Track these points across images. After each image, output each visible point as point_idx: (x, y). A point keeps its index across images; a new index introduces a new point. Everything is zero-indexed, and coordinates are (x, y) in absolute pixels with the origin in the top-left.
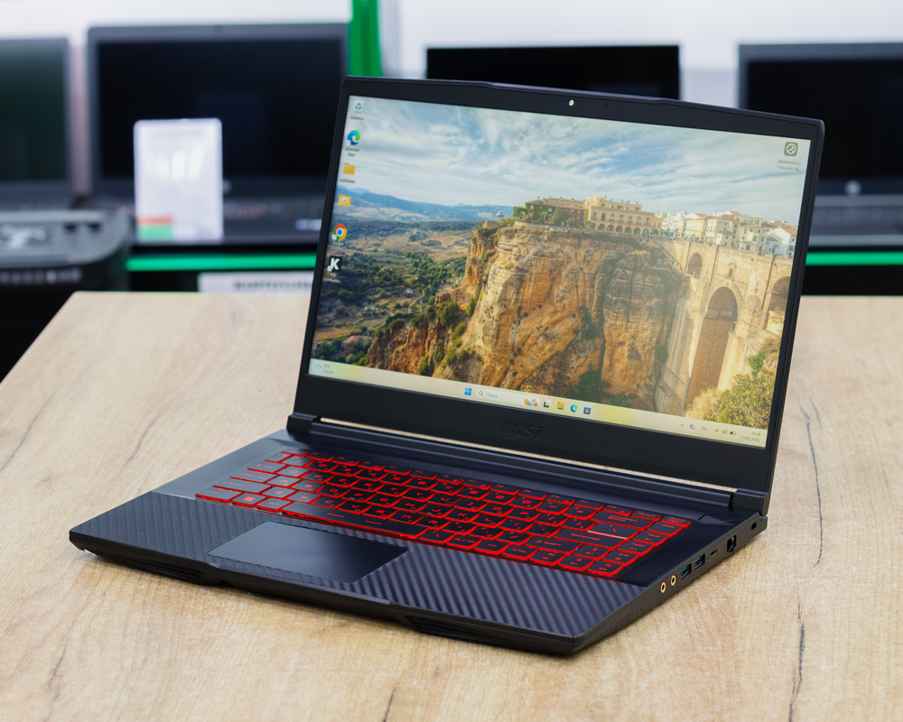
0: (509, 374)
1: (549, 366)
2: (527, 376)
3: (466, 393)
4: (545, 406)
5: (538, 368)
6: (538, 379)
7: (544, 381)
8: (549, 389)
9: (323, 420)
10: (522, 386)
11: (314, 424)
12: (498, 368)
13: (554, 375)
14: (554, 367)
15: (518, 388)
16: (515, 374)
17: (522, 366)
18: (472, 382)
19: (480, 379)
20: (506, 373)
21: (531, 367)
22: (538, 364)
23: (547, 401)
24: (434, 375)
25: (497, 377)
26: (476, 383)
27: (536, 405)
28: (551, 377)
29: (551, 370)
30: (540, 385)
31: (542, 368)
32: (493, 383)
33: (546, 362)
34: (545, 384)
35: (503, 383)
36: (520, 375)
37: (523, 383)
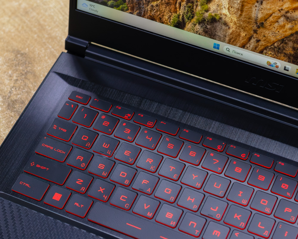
0: (253, 41)
1: (290, 40)
2: (269, 45)
3: (214, 47)
4: (285, 69)
5: (279, 40)
6: (279, 49)
7: (284, 51)
8: (289, 58)
9: (92, 43)
10: (265, 51)
11: (87, 51)
12: (243, 34)
13: (294, 48)
14: (294, 42)
15: (261, 52)
16: (258, 41)
17: (265, 36)
18: (220, 40)
19: (227, 39)
20: (250, 39)
21: (273, 39)
22: (279, 37)
23: (287, 66)
24: (186, 29)
25: (242, 41)
26: (224, 41)
27: (277, 67)
28: (291, 49)
29: (291, 44)
30: (281, 53)
31: (283, 41)
32: (238, 45)
33: (286, 38)
34: (285, 53)
35: (248, 45)
36: (262, 43)
37: (266, 48)
